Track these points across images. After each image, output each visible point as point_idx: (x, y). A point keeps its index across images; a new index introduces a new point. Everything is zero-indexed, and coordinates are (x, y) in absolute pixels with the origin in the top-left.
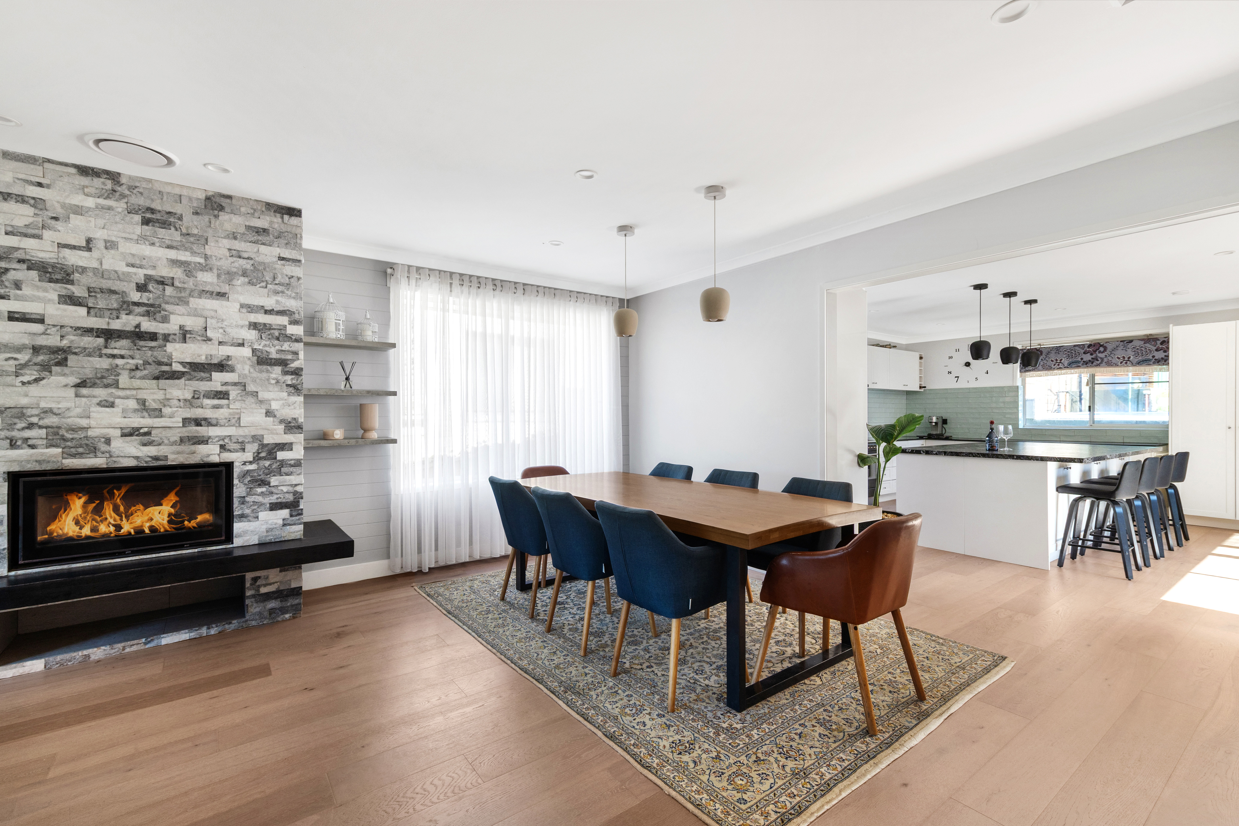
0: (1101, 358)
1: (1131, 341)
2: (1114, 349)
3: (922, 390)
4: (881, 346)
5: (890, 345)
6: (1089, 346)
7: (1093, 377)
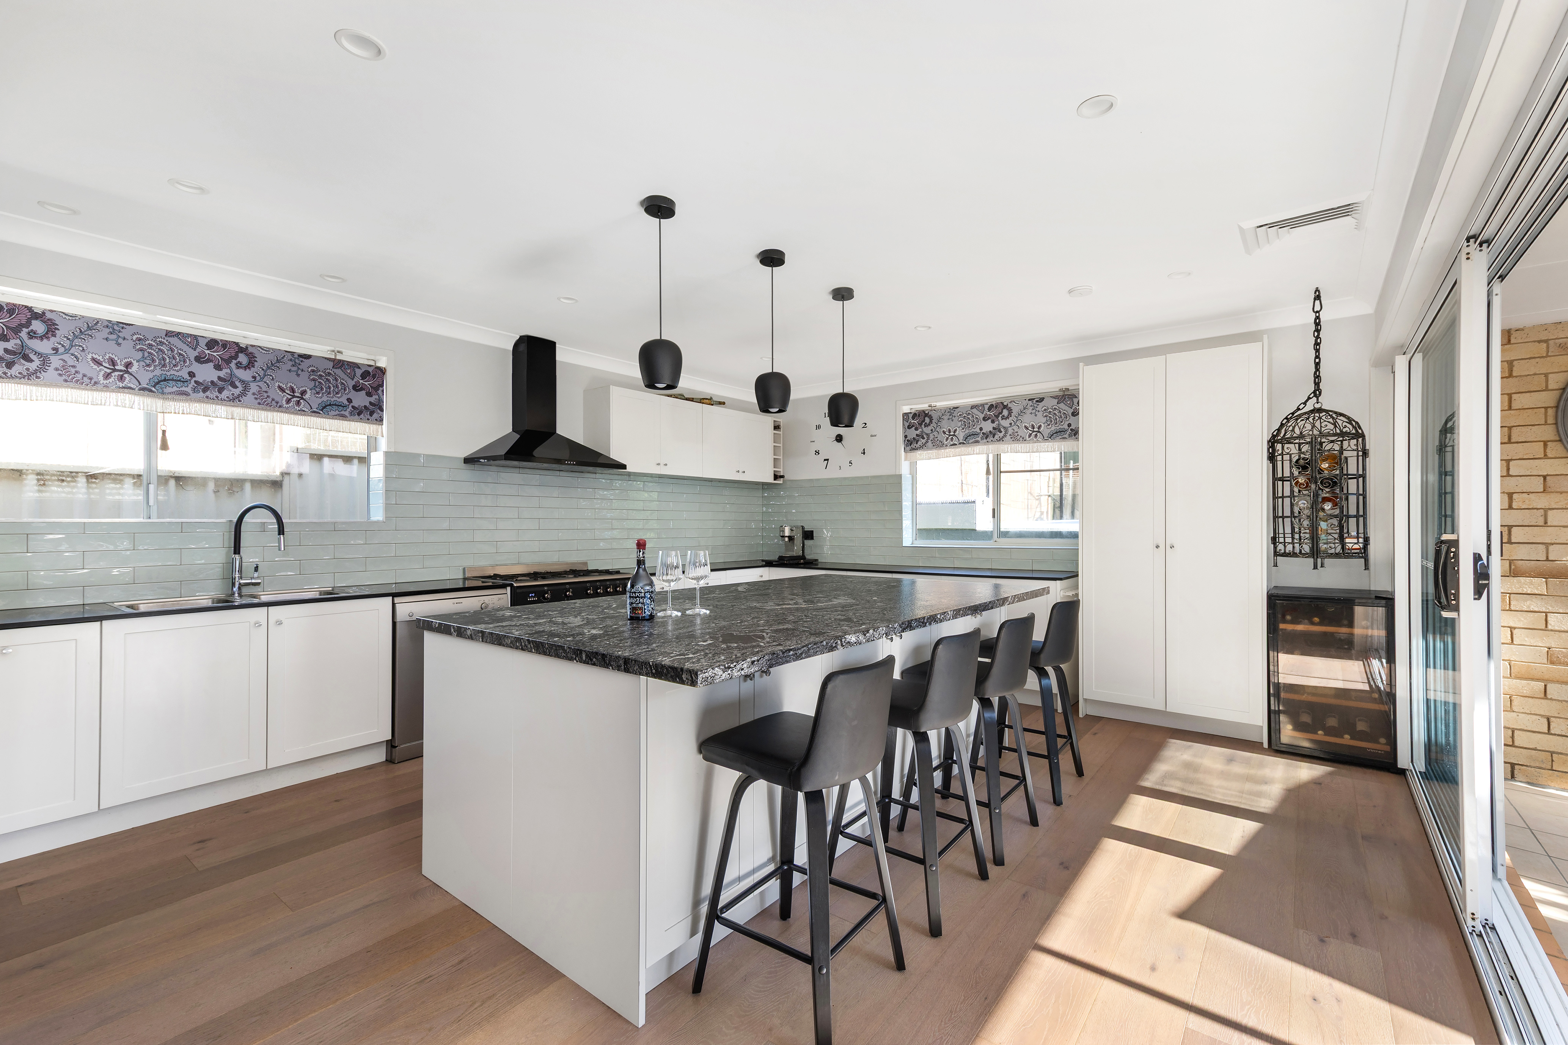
0: (1004, 428)
1: (1041, 400)
2: (1022, 413)
3: (780, 481)
4: (687, 399)
5: (711, 399)
6: (991, 407)
7: (998, 458)
